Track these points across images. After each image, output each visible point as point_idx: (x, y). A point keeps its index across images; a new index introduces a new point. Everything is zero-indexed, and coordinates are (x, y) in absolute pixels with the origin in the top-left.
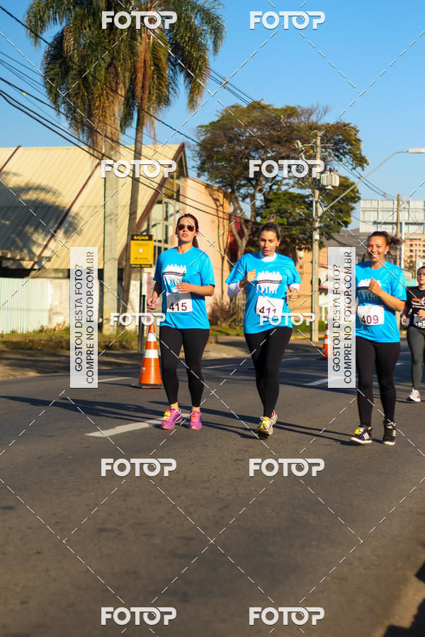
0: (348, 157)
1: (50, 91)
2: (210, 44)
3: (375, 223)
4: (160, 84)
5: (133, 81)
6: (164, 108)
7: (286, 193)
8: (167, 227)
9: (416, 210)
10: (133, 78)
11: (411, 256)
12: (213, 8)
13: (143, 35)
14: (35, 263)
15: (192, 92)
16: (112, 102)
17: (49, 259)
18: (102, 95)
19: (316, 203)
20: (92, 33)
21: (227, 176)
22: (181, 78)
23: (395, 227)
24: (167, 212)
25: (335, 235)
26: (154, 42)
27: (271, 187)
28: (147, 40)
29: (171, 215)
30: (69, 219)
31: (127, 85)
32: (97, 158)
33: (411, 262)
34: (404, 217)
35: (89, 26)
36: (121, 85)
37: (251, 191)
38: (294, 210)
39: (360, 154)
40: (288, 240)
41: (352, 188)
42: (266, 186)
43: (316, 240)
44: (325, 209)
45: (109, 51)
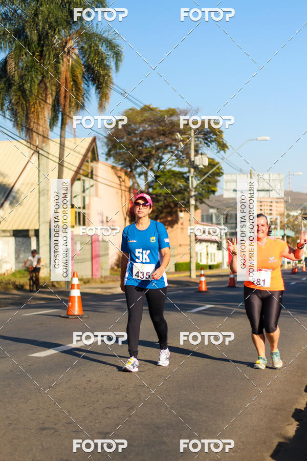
0: (214, 144)
2: (111, 63)
3: (234, 190)
4: (77, 94)
5: (58, 93)
6: (80, 111)
7: (170, 171)
8: (84, 197)
9: (264, 181)
10: (58, 89)
12: (114, 39)
13: (65, 60)
15: (101, 100)
16: (43, 108)
18: (36, 103)
19: (192, 177)
20: (28, 59)
21: (127, 160)
22: (93, 90)
24: (84, 186)
25: (206, 201)
26: (72, 64)
27: (159, 167)
28: (68, 63)
29: (87, 189)
30: (13, 194)
31: (54, 96)
32: (32, 149)
35: (26, 54)
36: (50, 96)
37: (145, 170)
38: (176, 183)
39: (223, 141)
40: (172, 205)
41: (217, 166)
42: (156, 166)
43: (192, 205)
44: (198, 182)
45: (40, 71)
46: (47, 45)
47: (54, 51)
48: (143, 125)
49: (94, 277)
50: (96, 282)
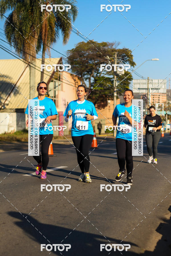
0: (127, 62)
1: (7, 37)
2: (72, 17)
3: (139, 89)
4: (52, 34)
5: (41, 32)
6: (53, 43)
7: (103, 77)
8: (55, 91)
9: (155, 83)
11: (154, 102)
12: (73, 3)
13: (45, 14)
14: (2, 106)
15: (65, 37)
16: (33, 41)
17: (8, 105)
18: (29, 38)
19: (115, 81)
20: (24, 13)
21: (79, 70)
22: (60, 31)
23: (147, 90)
24: (55, 85)
26: (49, 17)
27: (97, 75)
28: (47, 16)
29: (57, 86)
30: (16, 88)
31: (39, 34)
32: (27, 64)
33: (154, 104)
34: (150, 86)
35: (23, 11)
36: (36, 34)
37: (89, 76)
38: (106, 84)
39: (133, 61)
40: (104, 96)
41: (129, 75)
42: (95, 74)
43: (115, 96)
44: (119, 83)
45: (31, 21)
46: (35, 6)
47: (39, 9)
48: (88, 51)
49: (60, 135)
50: (61, 138)
